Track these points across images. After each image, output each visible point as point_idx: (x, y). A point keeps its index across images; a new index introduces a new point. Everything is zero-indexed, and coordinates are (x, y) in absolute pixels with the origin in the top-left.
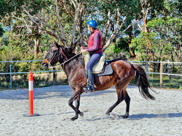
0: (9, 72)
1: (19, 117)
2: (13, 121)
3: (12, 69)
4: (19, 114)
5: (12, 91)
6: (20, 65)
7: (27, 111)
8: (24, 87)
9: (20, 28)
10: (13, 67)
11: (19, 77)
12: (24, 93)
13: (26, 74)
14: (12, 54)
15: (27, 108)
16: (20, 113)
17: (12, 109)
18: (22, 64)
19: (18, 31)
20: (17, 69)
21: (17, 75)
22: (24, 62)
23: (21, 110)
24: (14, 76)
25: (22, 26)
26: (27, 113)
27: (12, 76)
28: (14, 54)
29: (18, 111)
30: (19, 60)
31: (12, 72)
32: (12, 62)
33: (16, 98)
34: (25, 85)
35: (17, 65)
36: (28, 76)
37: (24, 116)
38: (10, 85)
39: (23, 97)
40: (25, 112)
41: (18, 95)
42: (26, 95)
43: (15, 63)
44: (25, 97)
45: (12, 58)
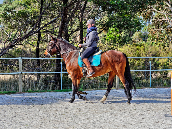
0: (149, 69)
1: (160, 117)
2: (154, 120)
3: (151, 66)
4: (160, 114)
5: (152, 90)
6: (159, 62)
7: (169, 111)
8: (165, 86)
9: (161, 21)
10: (152, 64)
11: (159, 75)
12: (165, 92)
13: (166, 72)
14: (151, 50)
15: (169, 108)
16: (161, 113)
17: (153, 108)
18: (162, 61)
19: (159, 25)
20: (156, 66)
21: (157, 73)
22: (164, 58)
23: (162, 110)
24: (154, 74)
25: (162, 20)
26: (169, 113)
27: (152, 73)
28: (154, 50)
29: (159, 111)
30: (159, 56)
32: (151, 58)
33: (156, 97)
34: (165, 83)
35: (157, 62)
36: (168, 74)
37: (166, 116)
38: (149, 84)
39: (163, 96)
40: (167, 112)
41: (159, 94)
42: (167, 95)
43: (154, 59)
44: (166, 96)
45: (151, 54)
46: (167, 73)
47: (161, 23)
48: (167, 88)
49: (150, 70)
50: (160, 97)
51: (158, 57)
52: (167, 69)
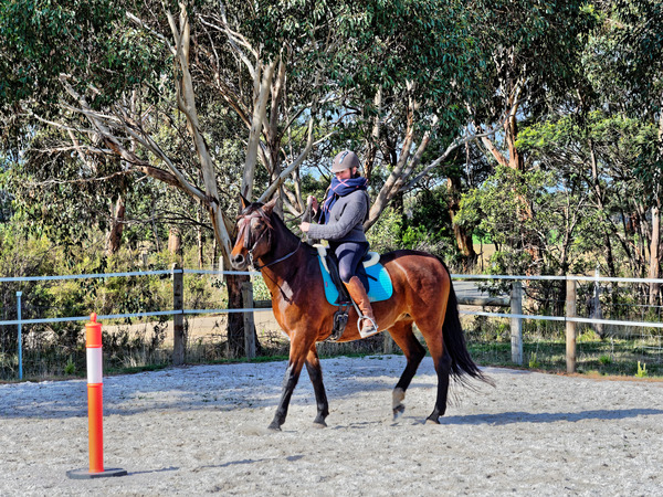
0: (16, 318)
1: (51, 482)
2: (30, 493)
3: (23, 309)
4: (50, 470)
5: (25, 387)
6: (52, 291)
7: (82, 458)
8: (69, 373)
9: (54, 154)
10: (27, 299)
11: (50, 336)
12: (68, 393)
13: (75, 326)
14: (23, 253)
15: (81, 447)
16: (56, 468)
17: (27, 451)
18: (61, 287)
19: (46, 169)
20: (42, 305)
21: (43, 330)
22: (67, 281)
23: (58, 454)
24: (32, 334)
25: (59, 149)
26: (80, 465)
27: (25, 332)
28: (31, 254)
29: (49, 461)
30: (51, 273)
31: (24, 318)
32: (24, 280)
33: (38, 412)
34: (70, 363)
35: (42, 292)
36: (83, 331)
37: (70, 478)
38: (16, 367)
39: (64, 408)
40: (74, 461)
41: (48, 400)
42: (77, 402)
43: (34, 283)
44: (74, 409)
45: (22, 266)
46: (78, 330)
47: (54, 161)
48: (78, 381)
49: (20, 322)
50: (53, 412)
51: (45, 277)
52: (77, 314)
